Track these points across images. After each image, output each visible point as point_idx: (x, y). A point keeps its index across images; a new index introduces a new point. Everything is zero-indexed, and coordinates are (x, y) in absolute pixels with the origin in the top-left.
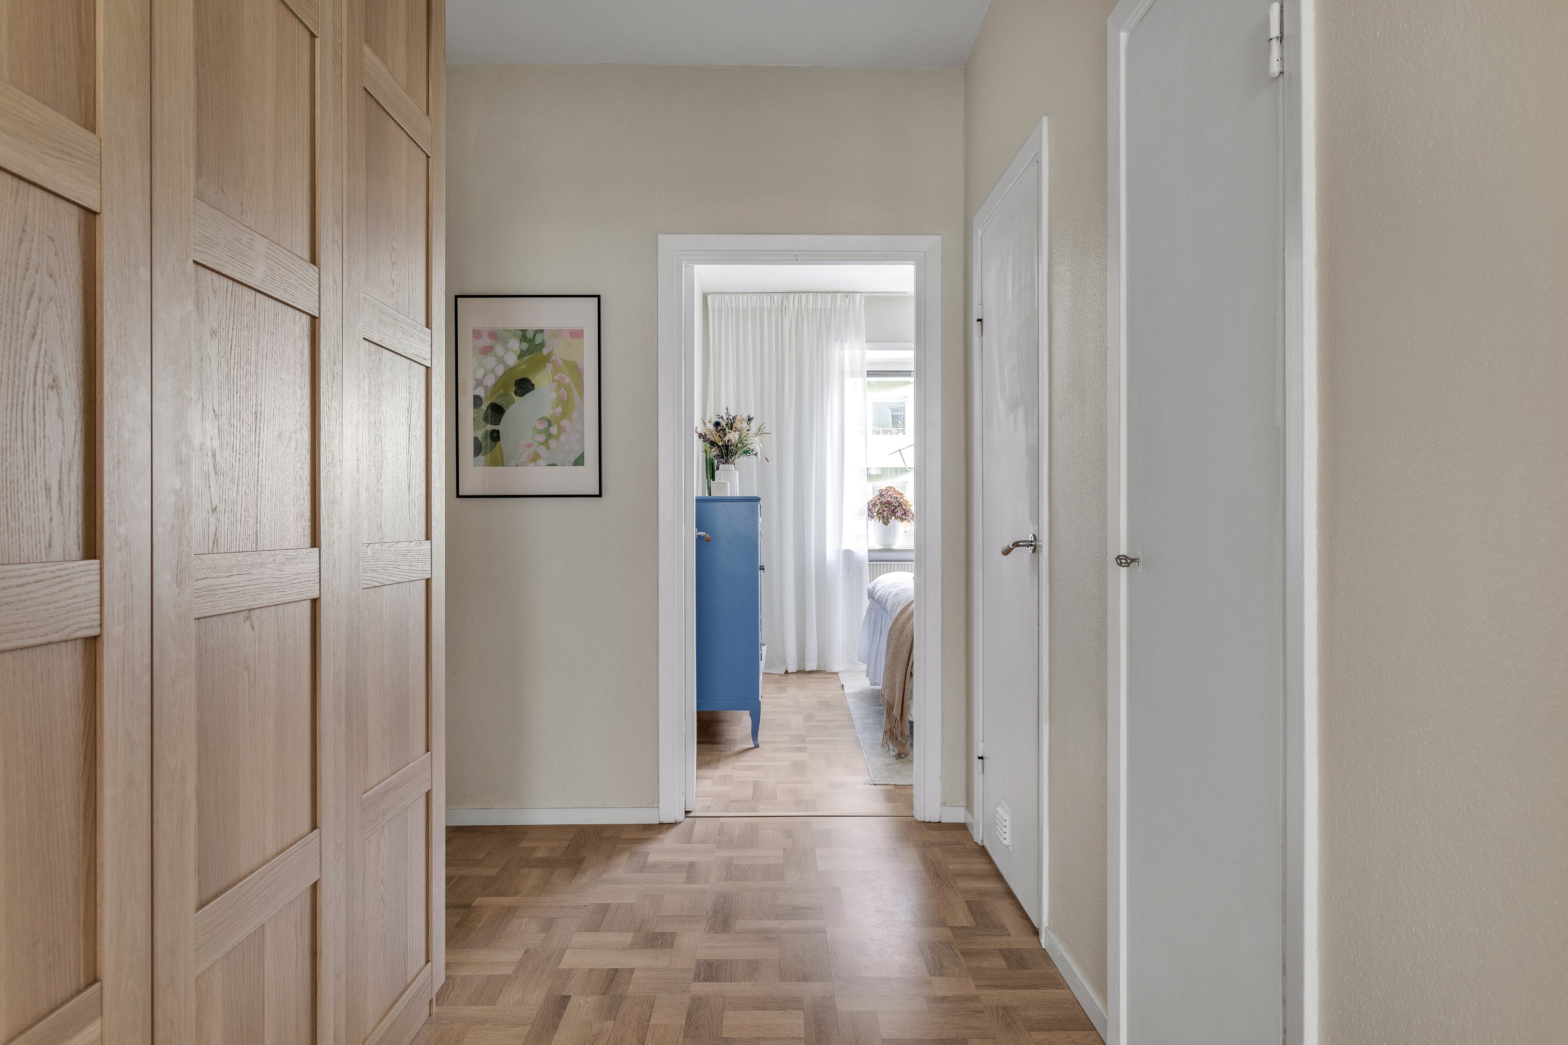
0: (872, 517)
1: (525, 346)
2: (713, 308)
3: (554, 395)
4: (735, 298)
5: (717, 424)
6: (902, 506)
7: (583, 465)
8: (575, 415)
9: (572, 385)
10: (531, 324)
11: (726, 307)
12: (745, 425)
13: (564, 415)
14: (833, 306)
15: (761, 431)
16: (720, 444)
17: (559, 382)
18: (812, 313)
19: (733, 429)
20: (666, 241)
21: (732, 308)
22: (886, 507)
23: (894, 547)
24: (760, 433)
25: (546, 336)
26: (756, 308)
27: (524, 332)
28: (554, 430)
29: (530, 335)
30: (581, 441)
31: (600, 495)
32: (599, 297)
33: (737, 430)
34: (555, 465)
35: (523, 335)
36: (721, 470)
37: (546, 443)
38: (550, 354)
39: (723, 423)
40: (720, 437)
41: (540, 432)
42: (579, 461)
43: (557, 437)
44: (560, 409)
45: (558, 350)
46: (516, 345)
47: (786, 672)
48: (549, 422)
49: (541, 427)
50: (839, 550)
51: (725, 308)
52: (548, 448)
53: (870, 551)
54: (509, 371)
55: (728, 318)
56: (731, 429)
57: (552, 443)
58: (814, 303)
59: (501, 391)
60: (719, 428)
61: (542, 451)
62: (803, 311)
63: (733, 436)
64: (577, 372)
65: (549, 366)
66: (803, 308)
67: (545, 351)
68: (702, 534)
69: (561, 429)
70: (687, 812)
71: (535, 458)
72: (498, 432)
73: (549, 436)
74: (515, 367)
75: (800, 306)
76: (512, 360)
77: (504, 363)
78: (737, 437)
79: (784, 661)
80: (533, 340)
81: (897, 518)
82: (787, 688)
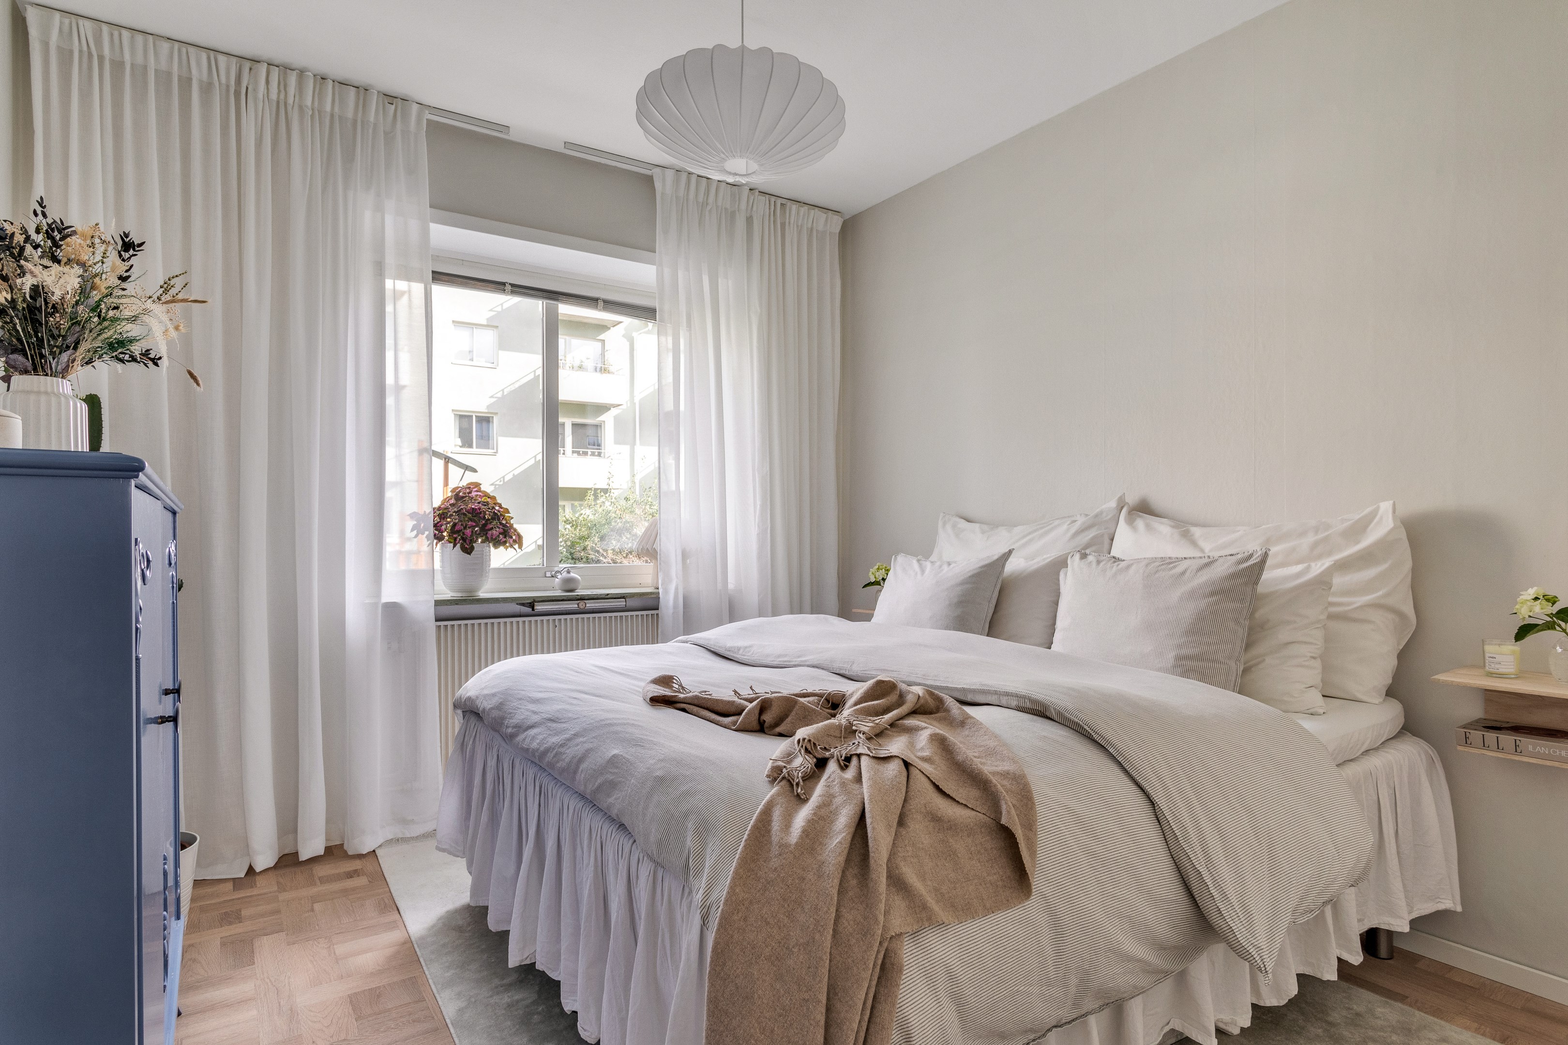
0: (439, 538)
2: (46, 45)
4: (112, 35)
6: (499, 519)
11: (85, 48)
14: (360, 115)
15: (173, 291)
18: (312, 116)
21: (101, 58)
22: (470, 520)
23: (482, 594)
24: (167, 297)
26: (169, 74)
36: (17, 392)
47: (251, 871)
50: (375, 605)
51: (81, 51)
53: (438, 603)
55: (90, 78)
58: (316, 96)
62: (289, 108)
66: (290, 100)
75: (282, 96)
79: (246, 847)
81: (487, 540)
82: (257, 944)
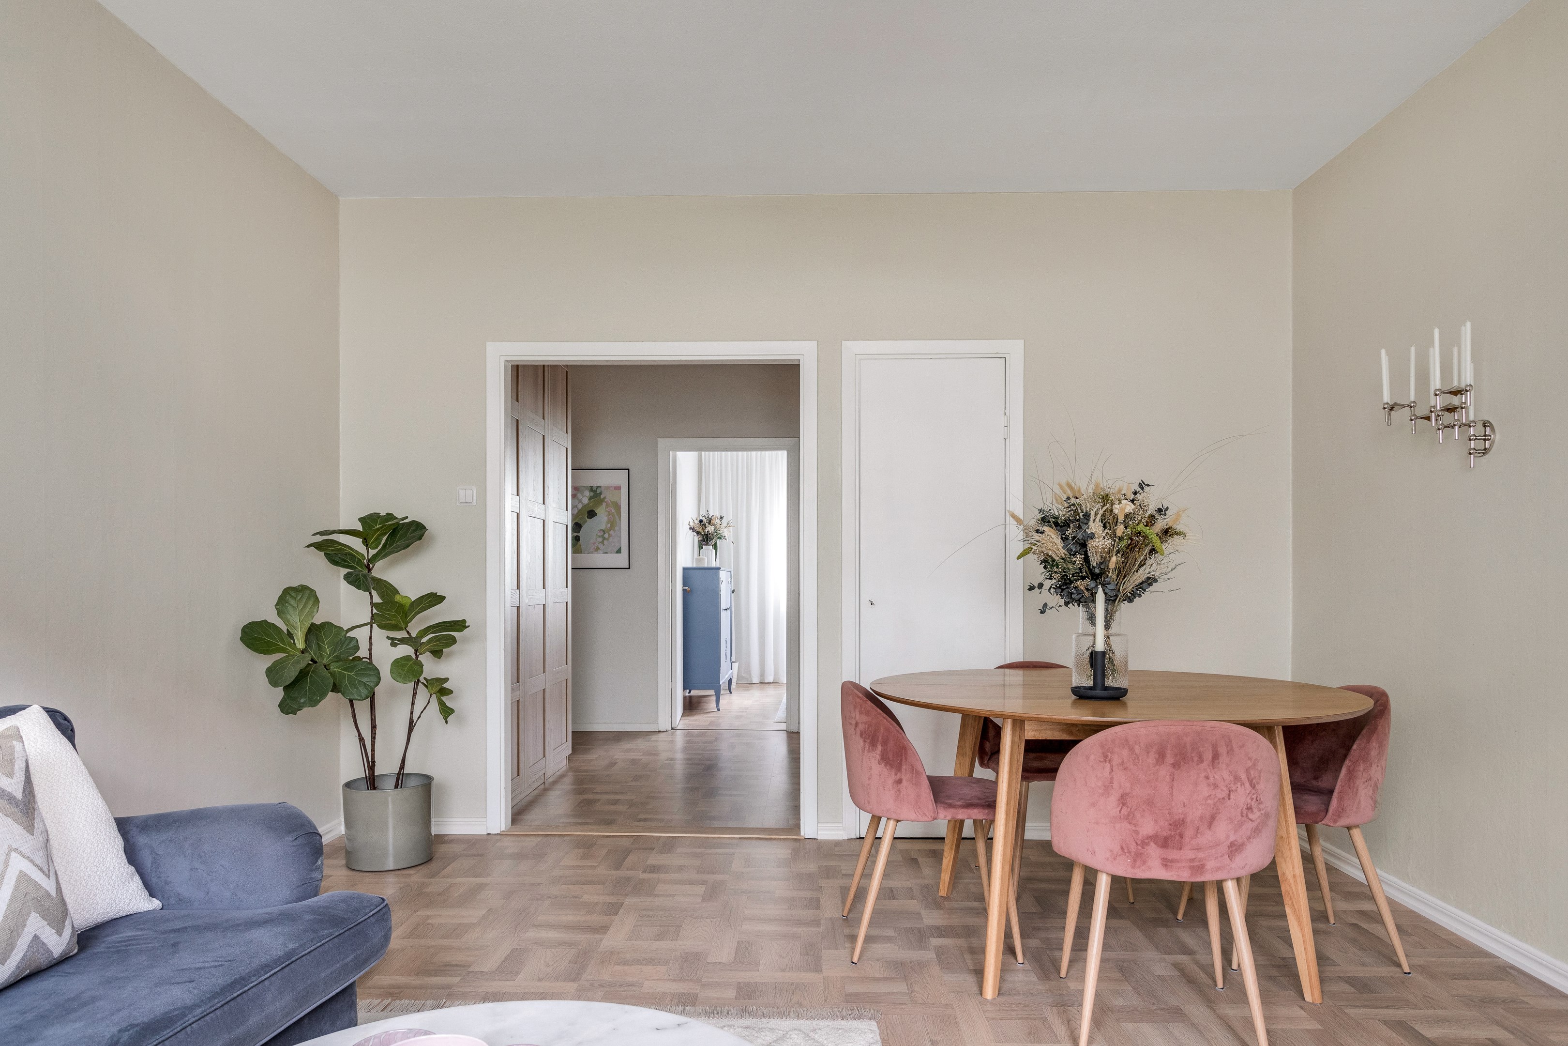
1: (592, 494)
3: (606, 518)
5: (701, 521)
7: (621, 553)
8: (616, 529)
9: (615, 513)
10: (595, 484)
12: (718, 521)
13: (612, 528)
15: (729, 524)
16: (703, 533)
17: (609, 512)
19: (711, 524)
20: (662, 443)
24: (728, 526)
25: (602, 489)
27: (592, 487)
28: (606, 536)
29: (594, 489)
30: (620, 541)
31: (629, 568)
32: (628, 470)
33: (713, 525)
34: (607, 553)
35: (591, 489)
37: (602, 542)
38: (605, 498)
39: (705, 520)
40: (703, 529)
41: (599, 537)
42: (619, 551)
43: (608, 539)
44: (609, 525)
45: (608, 496)
46: (587, 493)
48: (604, 531)
49: (599, 534)
52: (604, 544)
54: (584, 506)
56: (710, 524)
57: (606, 542)
59: (581, 516)
60: (702, 524)
61: (600, 546)
63: (710, 529)
64: (618, 507)
65: (604, 504)
67: (602, 496)
68: (686, 588)
69: (610, 535)
70: (672, 728)
71: (597, 550)
72: (579, 536)
73: (604, 539)
74: (588, 504)
76: (585, 501)
77: (582, 503)
78: (713, 529)
80: (596, 491)
